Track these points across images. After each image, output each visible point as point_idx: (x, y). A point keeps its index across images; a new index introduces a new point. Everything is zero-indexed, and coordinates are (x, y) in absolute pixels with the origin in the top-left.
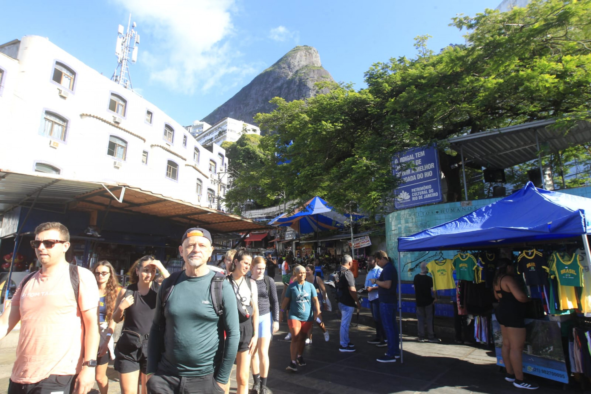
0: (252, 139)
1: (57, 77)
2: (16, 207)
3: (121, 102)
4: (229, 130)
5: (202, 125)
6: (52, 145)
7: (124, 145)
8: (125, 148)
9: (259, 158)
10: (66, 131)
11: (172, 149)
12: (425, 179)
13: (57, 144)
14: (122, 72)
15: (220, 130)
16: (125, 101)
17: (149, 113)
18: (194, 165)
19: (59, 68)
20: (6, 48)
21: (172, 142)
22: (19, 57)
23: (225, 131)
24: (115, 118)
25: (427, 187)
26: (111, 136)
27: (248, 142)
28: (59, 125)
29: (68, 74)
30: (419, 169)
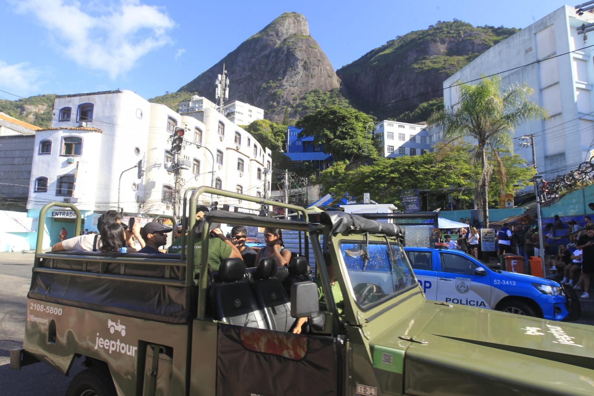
3: (238, 136)
4: (237, 112)
5: (202, 100)
7: (242, 162)
8: (242, 164)
10: (222, 159)
12: (414, 202)
13: (220, 167)
15: (228, 111)
16: (240, 135)
17: (248, 139)
19: (220, 124)
22: (204, 121)
23: (233, 113)
24: (237, 147)
25: (414, 205)
26: (239, 159)
27: (261, 128)
30: (412, 198)
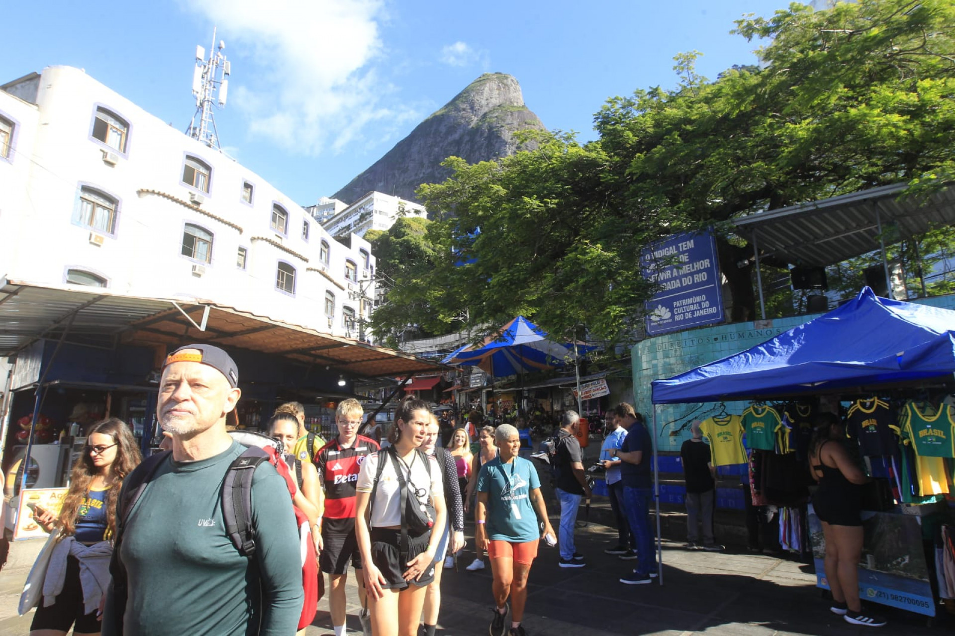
0: (414, 225)
1: (100, 131)
2: (36, 341)
3: (203, 170)
4: (376, 212)
5: (334, 204)
6: (93, 240)
7: (207, 238)
8: (210, 244)
9: (426, 256)
10: (115, 217)
11: (285, 243)
12: (695, 285)
13: (102, 239)
14: (203, 122)
15: (362, 211)
16: (208, 168)
17: (247, 186)
18: (320, 269)
19: (103, 117)
20: (19, 86)
21: (286, 233)
23: (369, 214)
24: (193, 195)
25: (698, 299)
26: (187, 224)
27: (408, 231)
28: (104, 208)
29: (118, 125)
30: (686, 269)
